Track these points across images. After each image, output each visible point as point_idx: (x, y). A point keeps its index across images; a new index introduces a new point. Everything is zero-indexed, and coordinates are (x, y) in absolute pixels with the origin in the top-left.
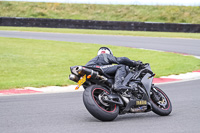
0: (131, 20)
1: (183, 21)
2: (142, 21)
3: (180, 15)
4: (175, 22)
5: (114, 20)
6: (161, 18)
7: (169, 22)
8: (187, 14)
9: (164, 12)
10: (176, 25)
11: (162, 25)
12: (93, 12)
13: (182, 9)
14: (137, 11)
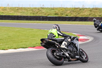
0: (40, 15)
1: (67, 15)
2: (46, 15)
3: (65, 13)
5: (32, 15)
7: (60, 16)
8: (69, 12)
9: (57, 11)
12: (21, 11)
13: (66, 9)
14: (44, 11)
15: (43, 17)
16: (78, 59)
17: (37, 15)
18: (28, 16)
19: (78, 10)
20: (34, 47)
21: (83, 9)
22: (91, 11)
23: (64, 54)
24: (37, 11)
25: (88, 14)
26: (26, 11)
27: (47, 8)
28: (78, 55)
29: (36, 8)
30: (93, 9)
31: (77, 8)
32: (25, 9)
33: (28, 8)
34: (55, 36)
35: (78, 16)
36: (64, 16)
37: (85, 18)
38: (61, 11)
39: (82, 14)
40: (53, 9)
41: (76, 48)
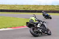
0: (15, 9)
1: (30, 9)
2: (18, 9)
3: (29, 8)
4: (28, 10)
5: (10, 9)
6: (24, 9)
8: (31, 7)
9: (25, 7)
10: (28, 11)
11: (24, 10)
12: (4, 7)
13: (30, 6)
14: (17, 7)
15: (16, 10)
16: (46, 33)
17: (13, 9)
18: (8, 10)
19: (37, 6)
20: (11, 28)
21: (40, 6)
22: (44, 7)
23: (39, 31)
24: (13, 7)
25: (43, 9)
26: (7, 7)
27: (19, 5)
28: (46, 31)
29: (12, 5)
30: (45, 6)
31: (36, 5)
32: (6, 5)
33: (8, 5)
34: (34, 21)
35: (37, 10)
36: (29, 10)
37: (41, 11)
38: (27, 7)
39: (39, 8)
40: (22, 6)
41: (45, 27)
